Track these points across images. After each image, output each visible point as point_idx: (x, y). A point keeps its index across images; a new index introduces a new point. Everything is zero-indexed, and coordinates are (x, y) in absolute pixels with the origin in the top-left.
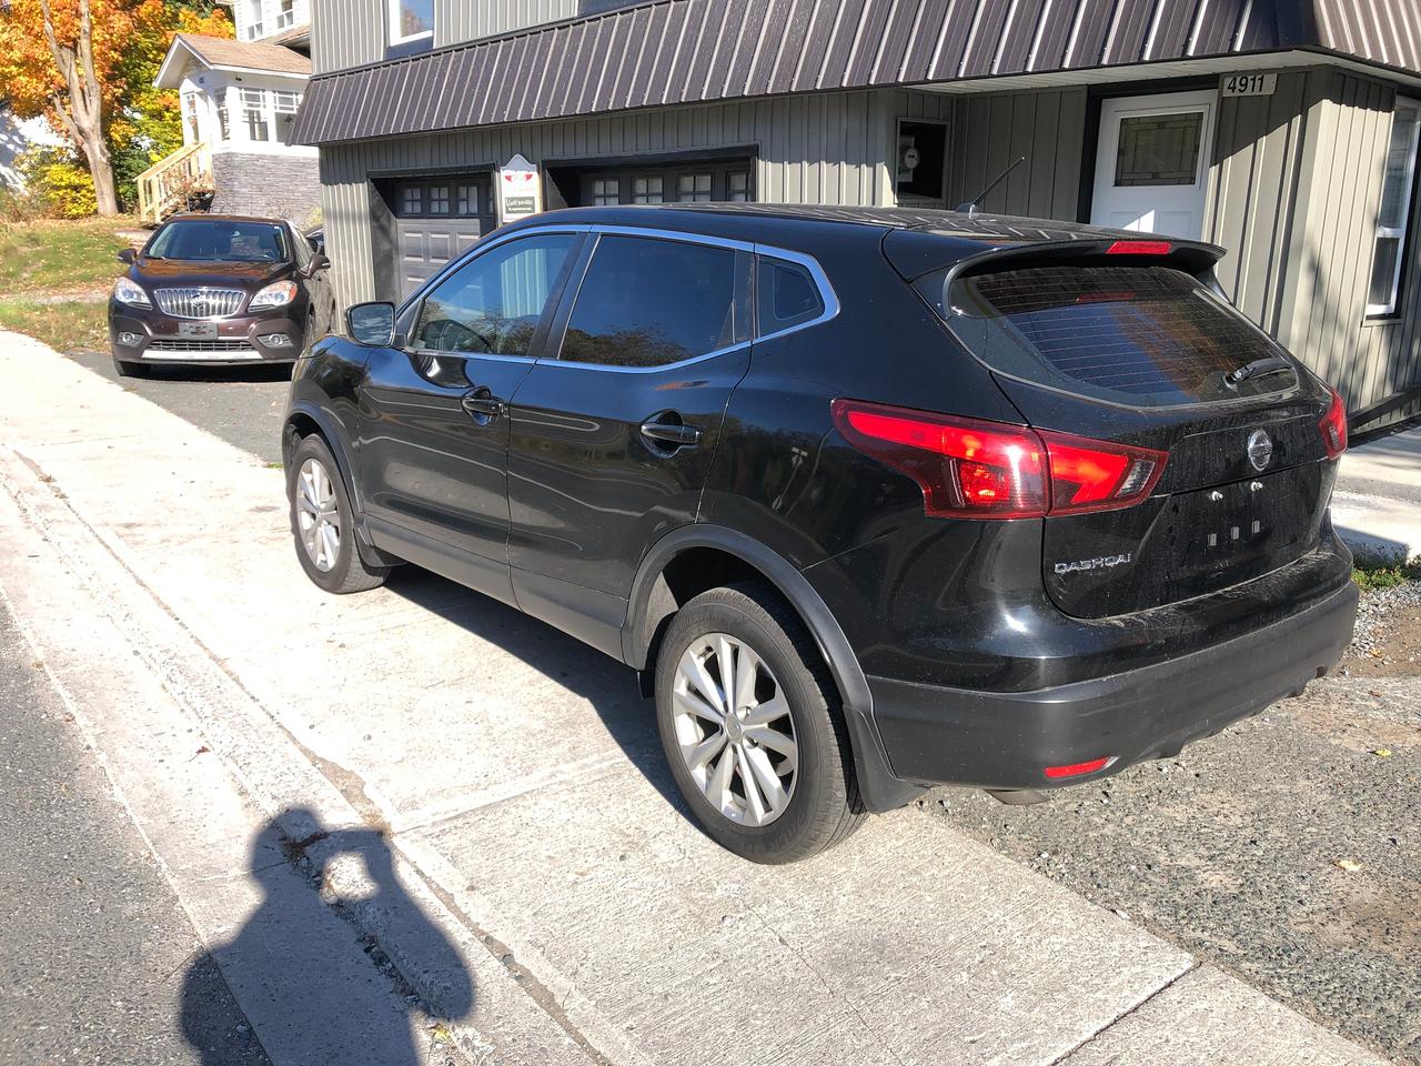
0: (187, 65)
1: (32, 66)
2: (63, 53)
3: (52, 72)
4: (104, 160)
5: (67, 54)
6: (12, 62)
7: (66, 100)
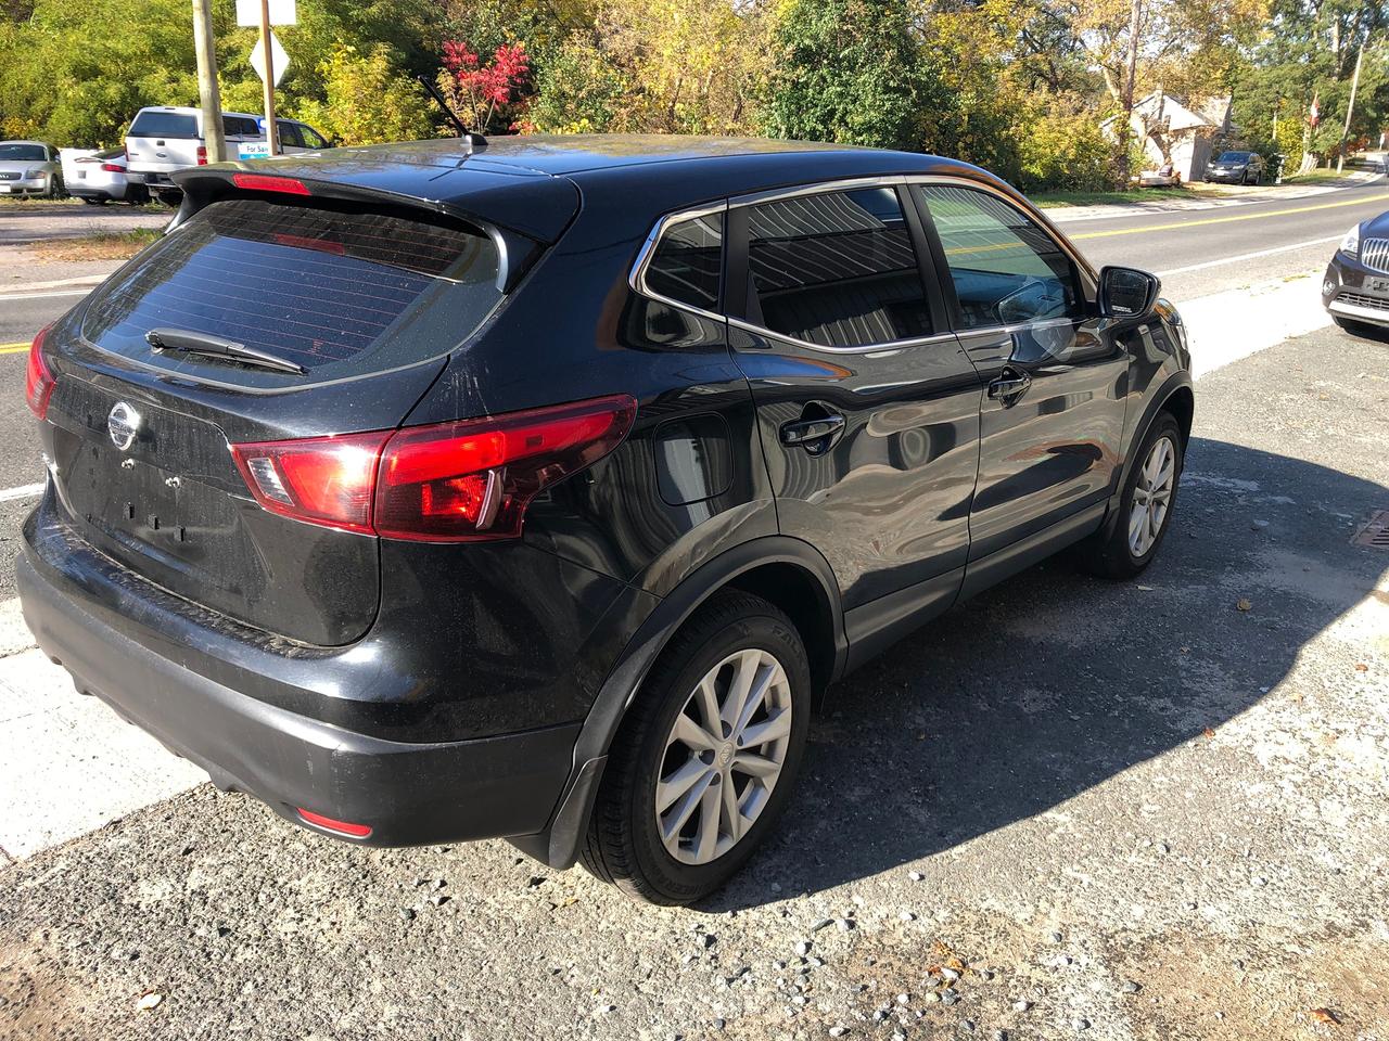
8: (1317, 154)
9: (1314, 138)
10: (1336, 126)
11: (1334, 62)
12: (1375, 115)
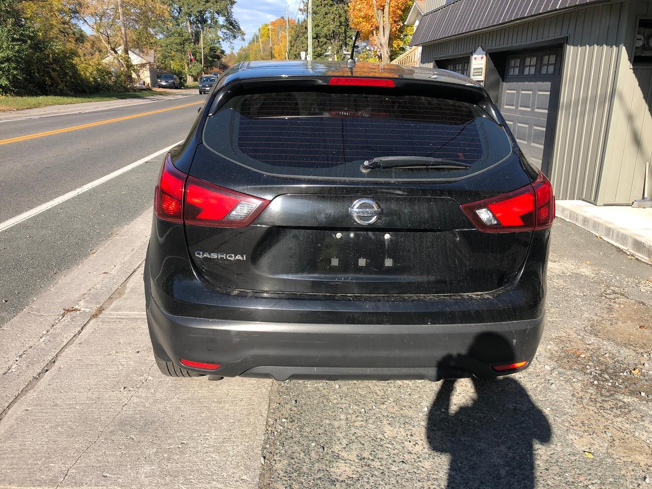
0: (418, 14)
1: (367, 18)
2: (378, 12)
3: (374, 20)
4: (388, 56)
5: (380, 12)
6: (361, 17)
7: (378, 32)
8: (192, 76)
9: (189, 69)
10: (197, 64)
11: (191, 37)
12: (211, 59)
